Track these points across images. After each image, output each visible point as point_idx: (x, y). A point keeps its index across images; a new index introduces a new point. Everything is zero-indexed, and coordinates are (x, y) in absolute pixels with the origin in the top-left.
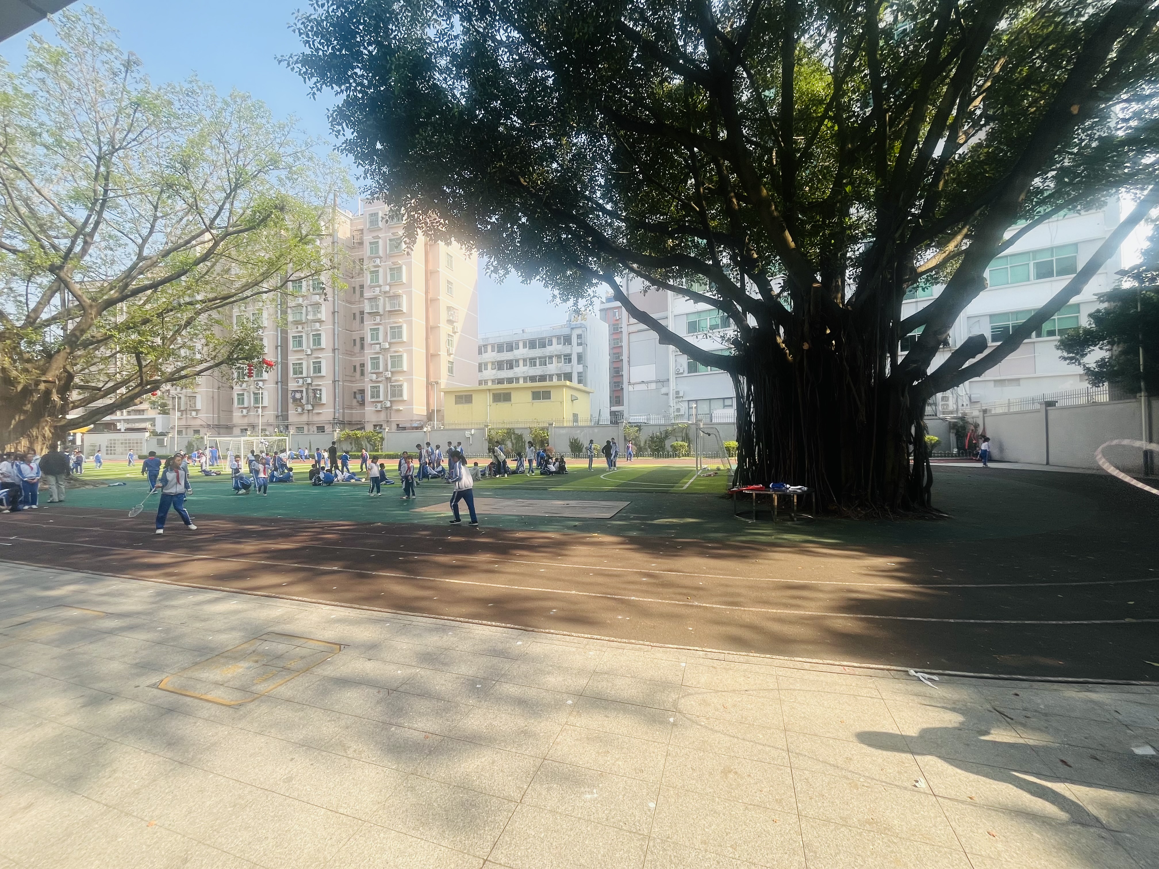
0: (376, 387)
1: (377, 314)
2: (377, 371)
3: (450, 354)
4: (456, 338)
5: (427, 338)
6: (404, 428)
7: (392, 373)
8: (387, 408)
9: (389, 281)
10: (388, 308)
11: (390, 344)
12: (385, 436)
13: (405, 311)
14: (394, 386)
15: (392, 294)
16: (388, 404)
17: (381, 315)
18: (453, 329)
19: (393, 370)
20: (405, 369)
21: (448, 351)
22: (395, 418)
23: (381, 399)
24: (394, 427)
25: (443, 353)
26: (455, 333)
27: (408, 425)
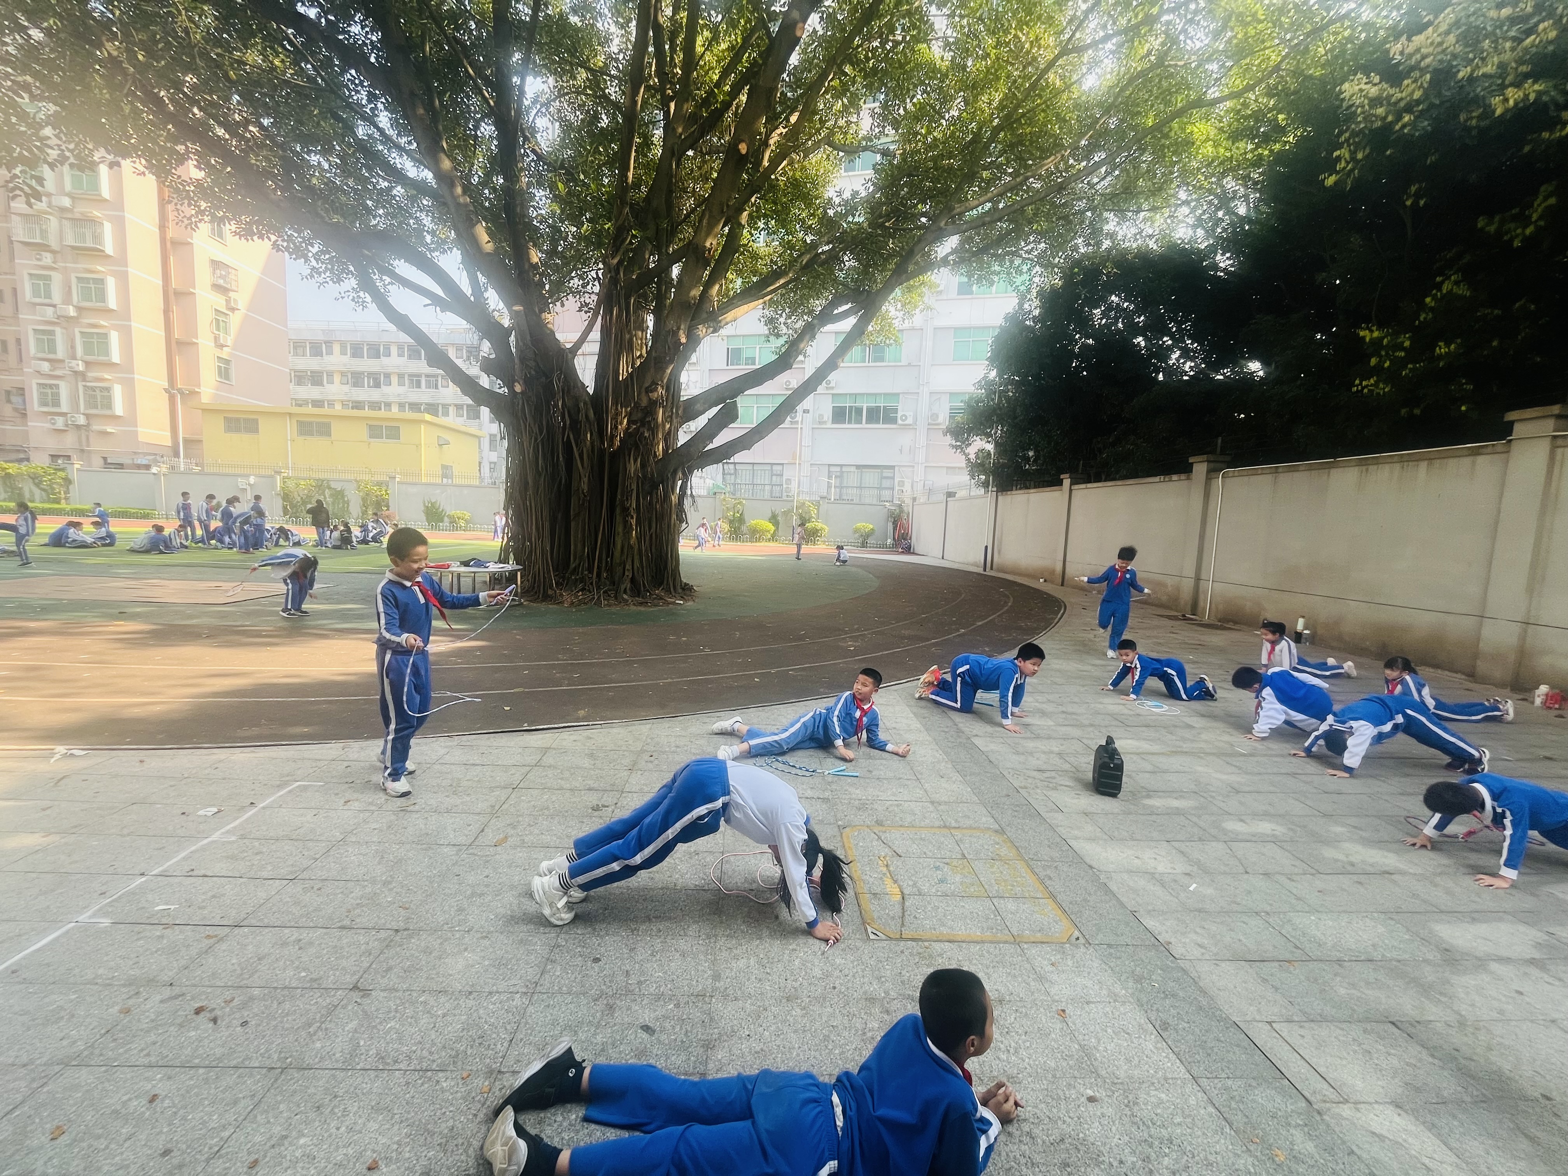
0: (51, 386)
1: (44, 247)
2: (51, 356)
3: (222, 346)
4: (235, 320)
5: (167, 312)
6: (121, 466)
7: (87, 364)
8: (78, 427)
9: (68, 187)
10: (70, 241)
11: (79, 309)
12: (75, 476)
13: (109, 249)
14: (93, 389)
15: (78, 216)
16: (82, 420)
17: (53, 252)
18: (228, 301)
19: (89, 358)
20: (116, 358)
21: (216, 339)
22: (97, 446)
23: (64, 408)
24: (97, 462)
25: (205, 341)
26: (233, 310)
27: (126, 461)
